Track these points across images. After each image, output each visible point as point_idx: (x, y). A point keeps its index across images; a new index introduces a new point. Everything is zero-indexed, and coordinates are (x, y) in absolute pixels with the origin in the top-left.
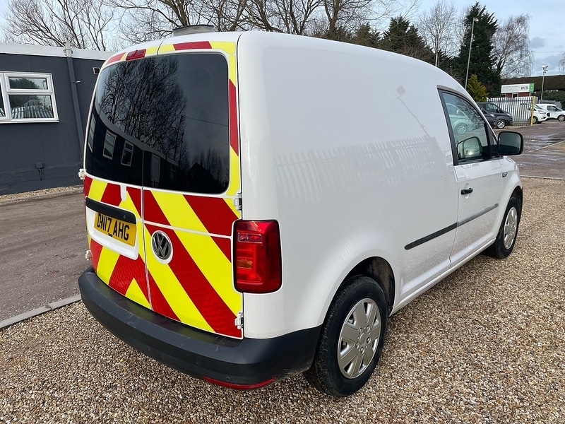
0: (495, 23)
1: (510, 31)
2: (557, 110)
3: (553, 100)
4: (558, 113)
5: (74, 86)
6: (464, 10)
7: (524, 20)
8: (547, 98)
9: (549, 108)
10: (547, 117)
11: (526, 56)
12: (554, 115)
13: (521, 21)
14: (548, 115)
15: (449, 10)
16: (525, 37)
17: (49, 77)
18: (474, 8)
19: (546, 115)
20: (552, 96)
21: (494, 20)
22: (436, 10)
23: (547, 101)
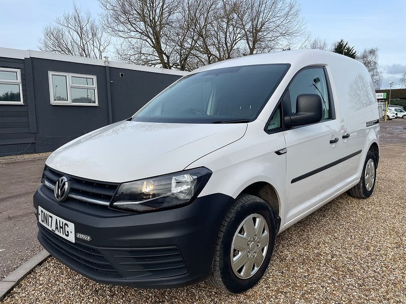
0: (354, 53)
1: (365, 59)
2: (401, 111)
3: (397, 105)
4: (403, 114)
5: (108, 84)
6: (333, 44)
7: (374, 52)
8: (393, 104)
9: (396, 110)
10: (396, 116)
11: (377, 75)
12: (400, 115)
13: (372, 52)
14: (396, 114)
15: (322, 45)
16: (375, 63)
17: (95, 77)
18: (340, 43)
19: (395, 115)
20: (396, 103)
21: (354, 52)
22: (314, 44)
23: (394, 106)
